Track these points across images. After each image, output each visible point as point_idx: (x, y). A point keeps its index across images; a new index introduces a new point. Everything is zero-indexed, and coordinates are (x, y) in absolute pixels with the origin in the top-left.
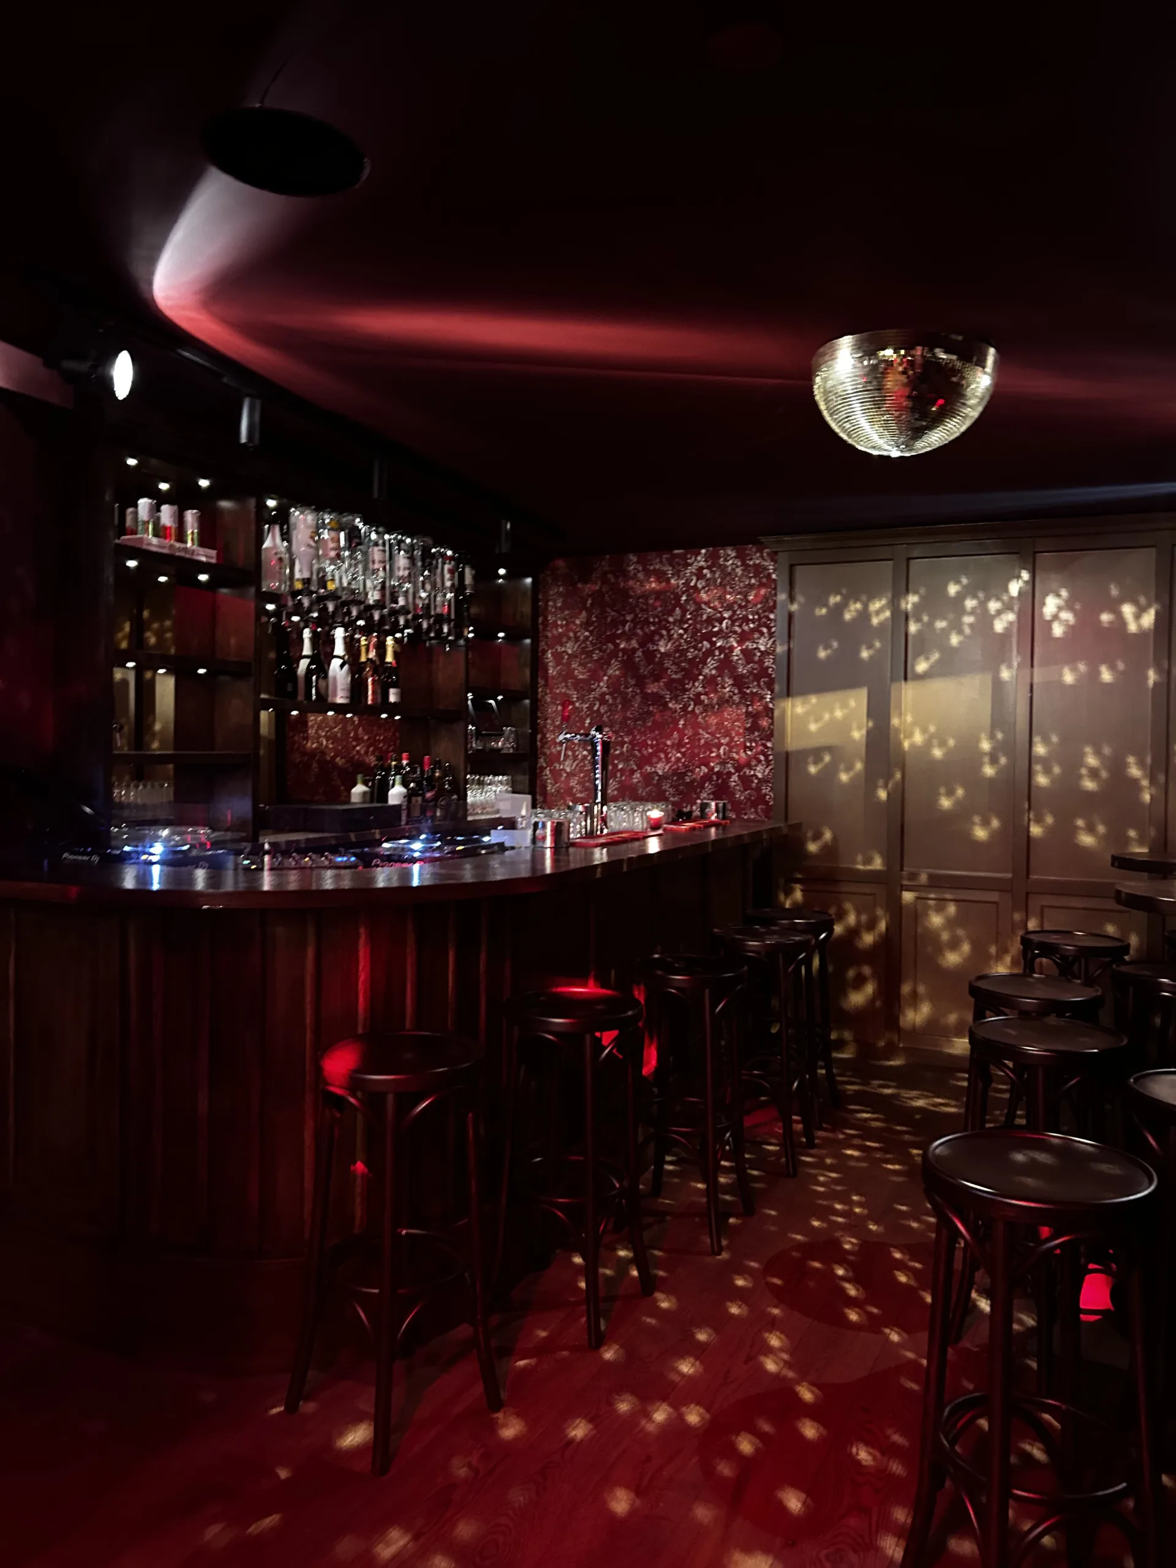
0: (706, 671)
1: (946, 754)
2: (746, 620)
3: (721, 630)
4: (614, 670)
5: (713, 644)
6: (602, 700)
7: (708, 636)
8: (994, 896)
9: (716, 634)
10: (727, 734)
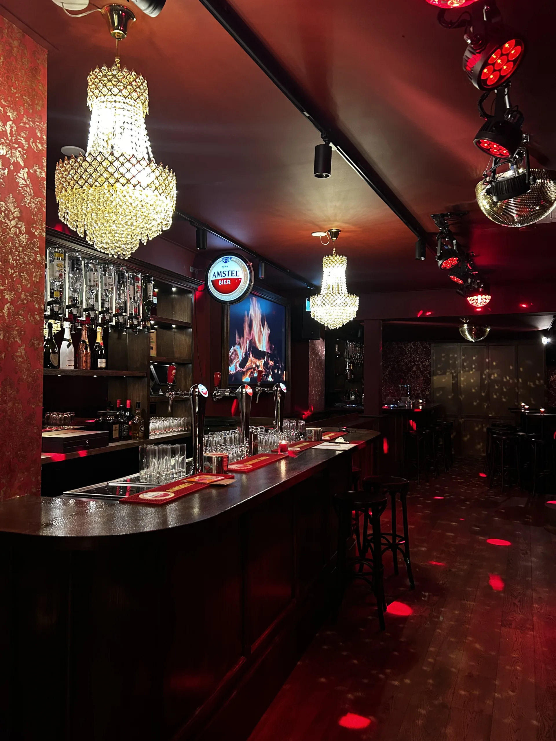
0: (413, 369)
1: (464, 386)
2: (423, 358)
3: (417, 360)
4: (389, 369)
5: (415, 363)
6: (386, 376)
7: (414, 362)
8: (481, 420)
9: (416, 361)
10: (419, 384)
